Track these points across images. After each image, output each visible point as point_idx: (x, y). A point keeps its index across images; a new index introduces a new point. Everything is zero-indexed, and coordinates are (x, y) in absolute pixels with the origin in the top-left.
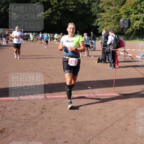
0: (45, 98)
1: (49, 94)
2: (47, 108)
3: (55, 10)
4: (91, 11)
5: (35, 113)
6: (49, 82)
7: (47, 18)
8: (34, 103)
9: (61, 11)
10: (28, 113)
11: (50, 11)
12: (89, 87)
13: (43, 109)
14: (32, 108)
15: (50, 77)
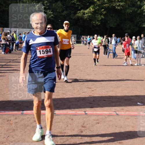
0: (85, 113)
1: (89, 109)
2: (88, 126)
3: (98, 7)
4: (142, 9)
5: (73, 131)
6: (90, 95)
7: (88, 18)
8: (72, 120)
9: (106, 9)
10: (64, 131)
11: (93, 9)
12: (138, 103)
13: (83, 127)
14: (69, 125)
15: (90, 88)
